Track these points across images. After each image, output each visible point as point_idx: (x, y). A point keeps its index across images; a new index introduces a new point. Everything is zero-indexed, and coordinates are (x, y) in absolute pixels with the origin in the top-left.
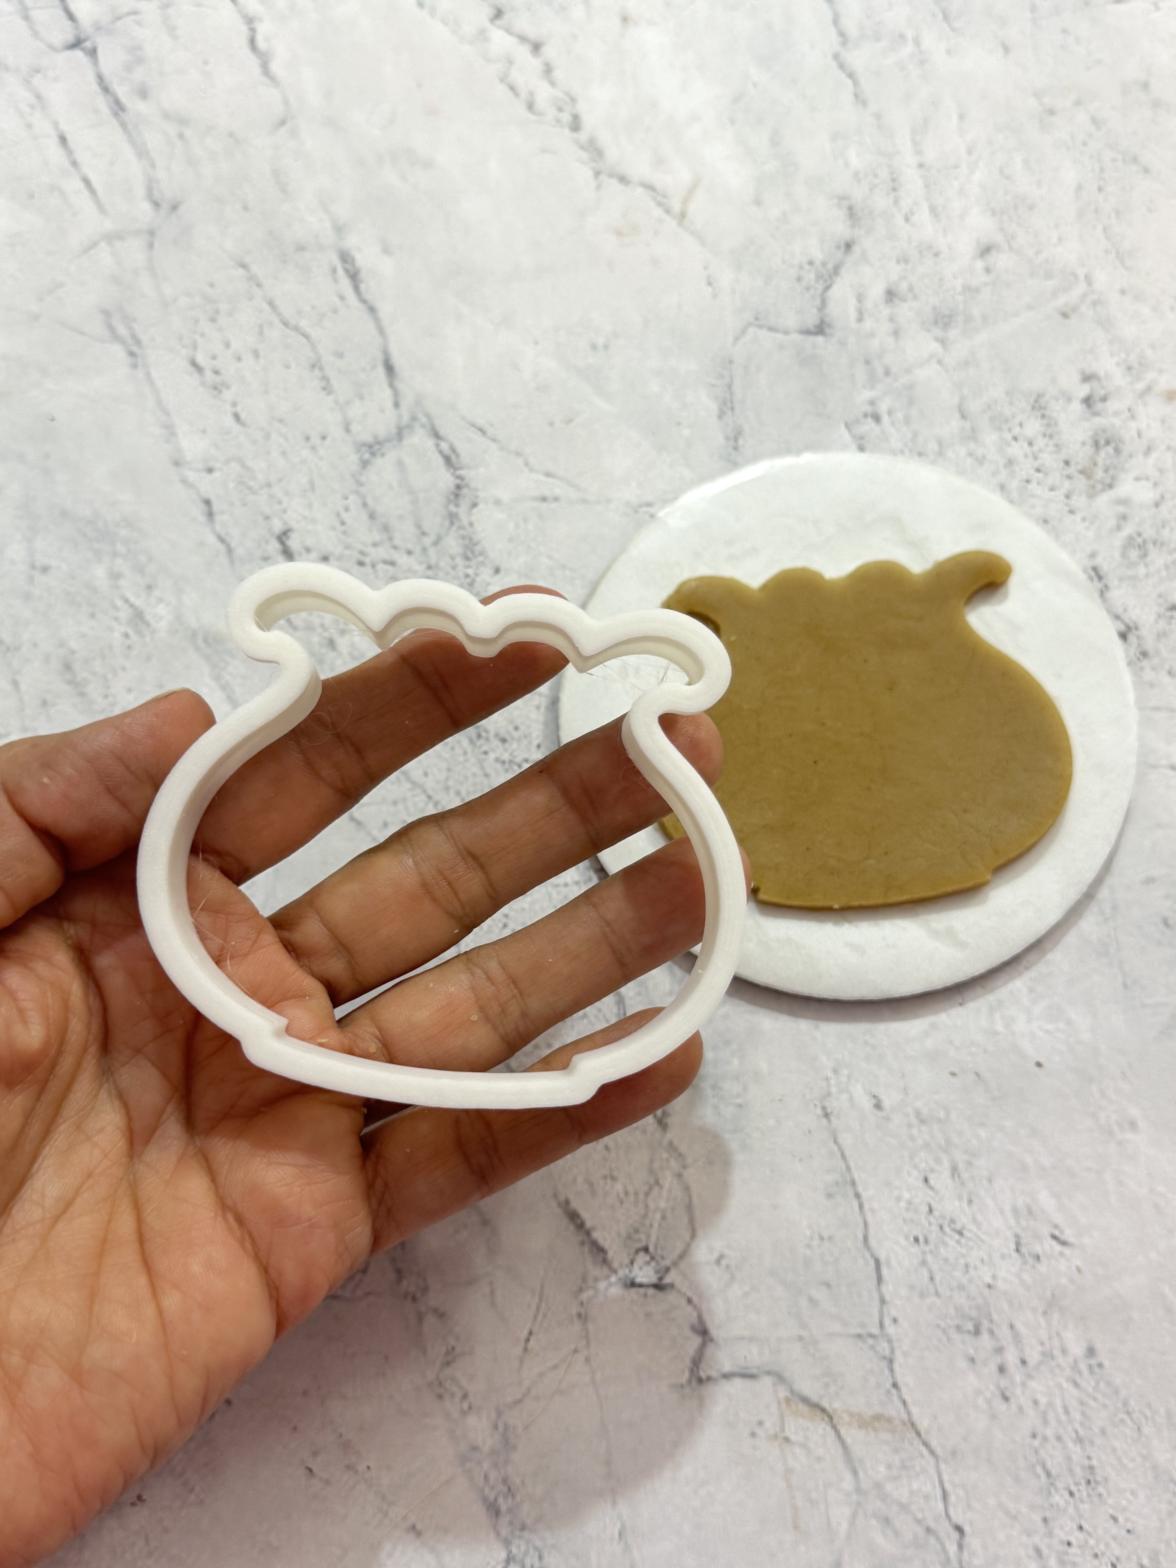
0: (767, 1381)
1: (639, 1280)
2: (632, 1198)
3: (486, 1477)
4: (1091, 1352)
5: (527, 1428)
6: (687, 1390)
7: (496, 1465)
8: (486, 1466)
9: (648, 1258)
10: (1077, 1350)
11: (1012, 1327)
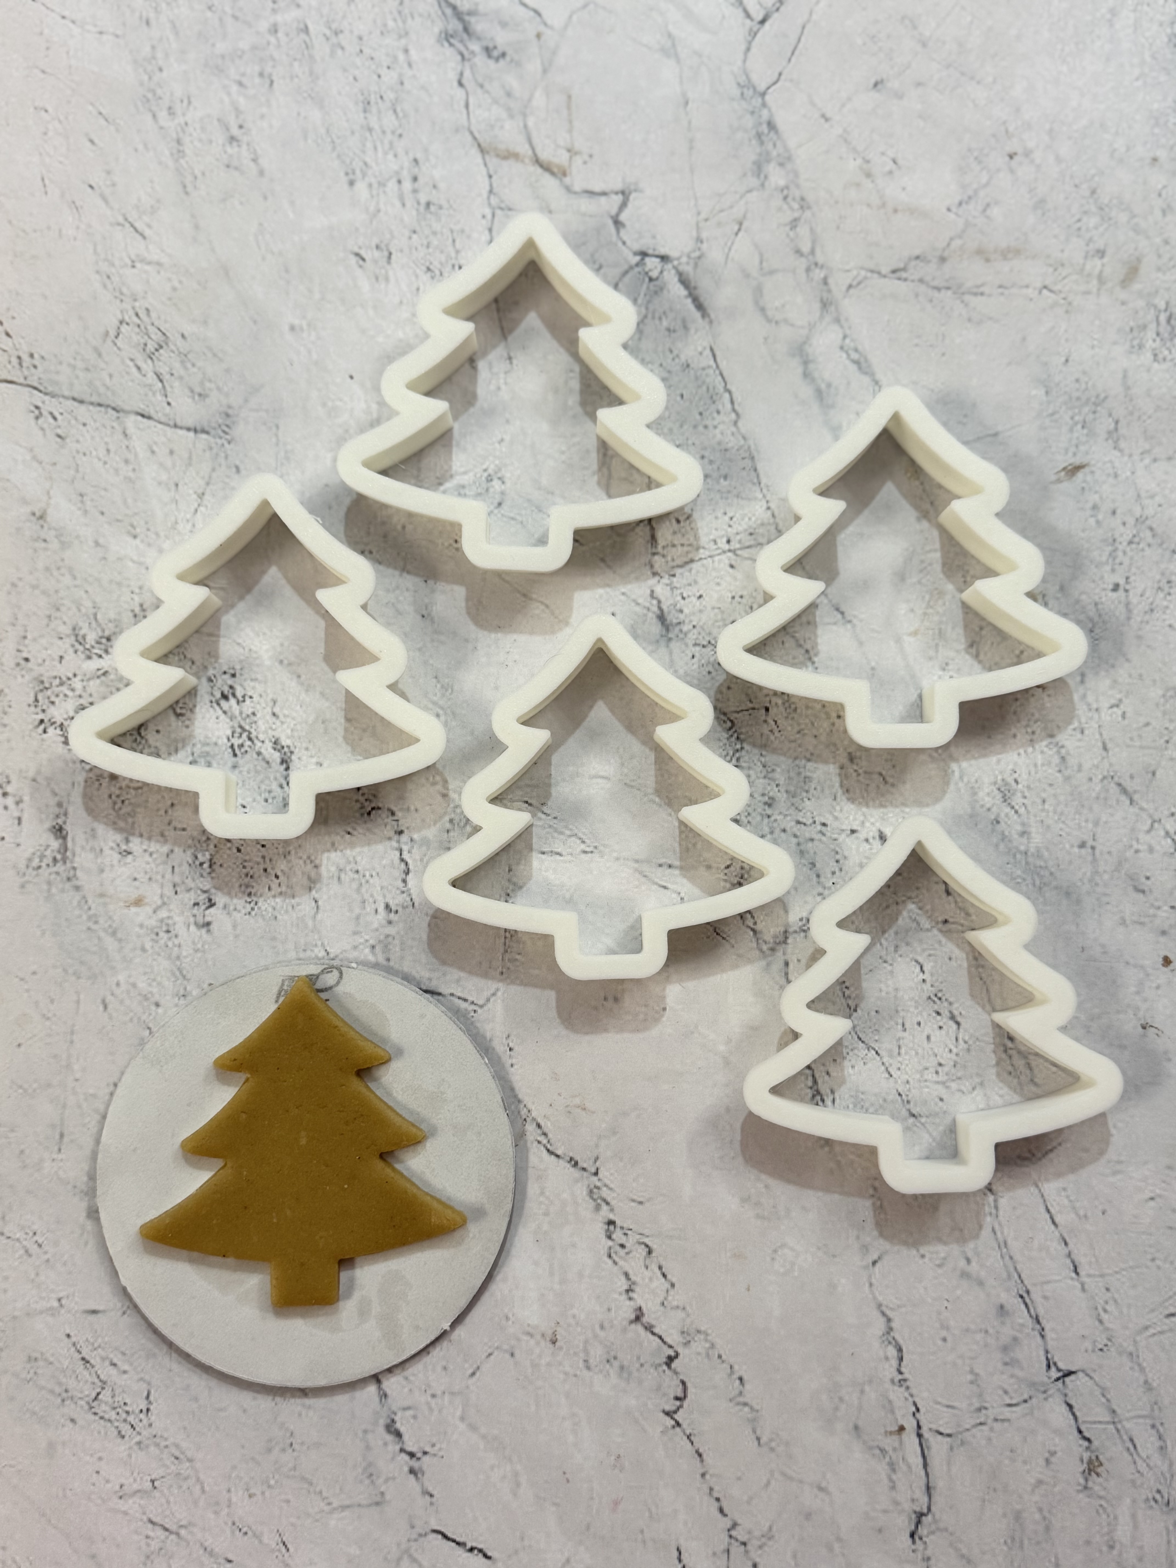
0: (577, 188)
1: (658, 260)
2: (657, 315)
3: (775, 145)
4: (351, 183)
5: (745, 175)
6: (632, 187)
7: (768, 153)
8: (774, 153)
9: (651, 274)
10: (361, 186)
11: (404, 205)
